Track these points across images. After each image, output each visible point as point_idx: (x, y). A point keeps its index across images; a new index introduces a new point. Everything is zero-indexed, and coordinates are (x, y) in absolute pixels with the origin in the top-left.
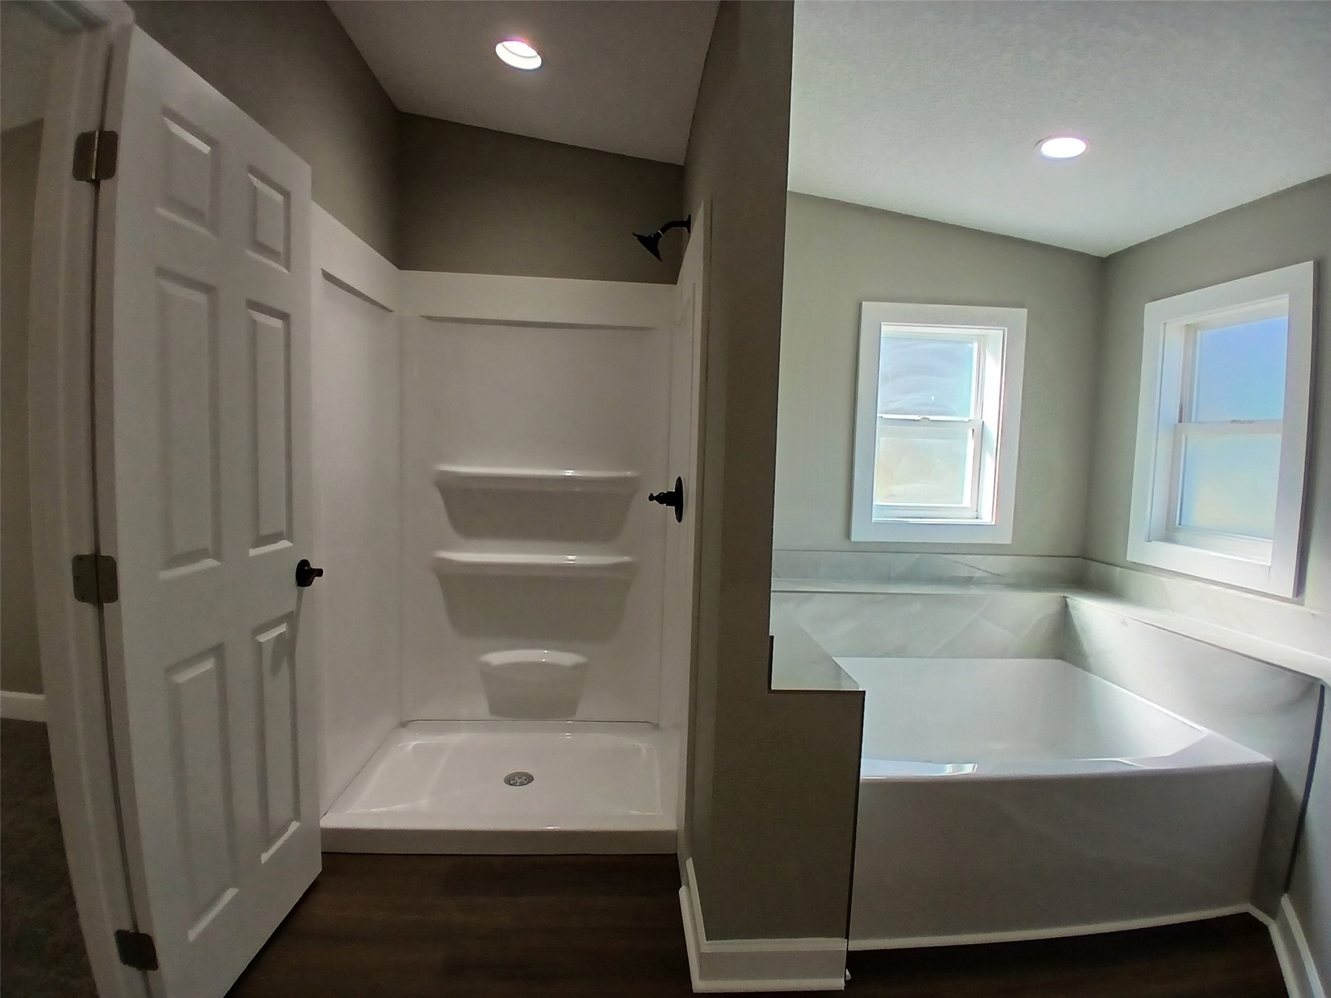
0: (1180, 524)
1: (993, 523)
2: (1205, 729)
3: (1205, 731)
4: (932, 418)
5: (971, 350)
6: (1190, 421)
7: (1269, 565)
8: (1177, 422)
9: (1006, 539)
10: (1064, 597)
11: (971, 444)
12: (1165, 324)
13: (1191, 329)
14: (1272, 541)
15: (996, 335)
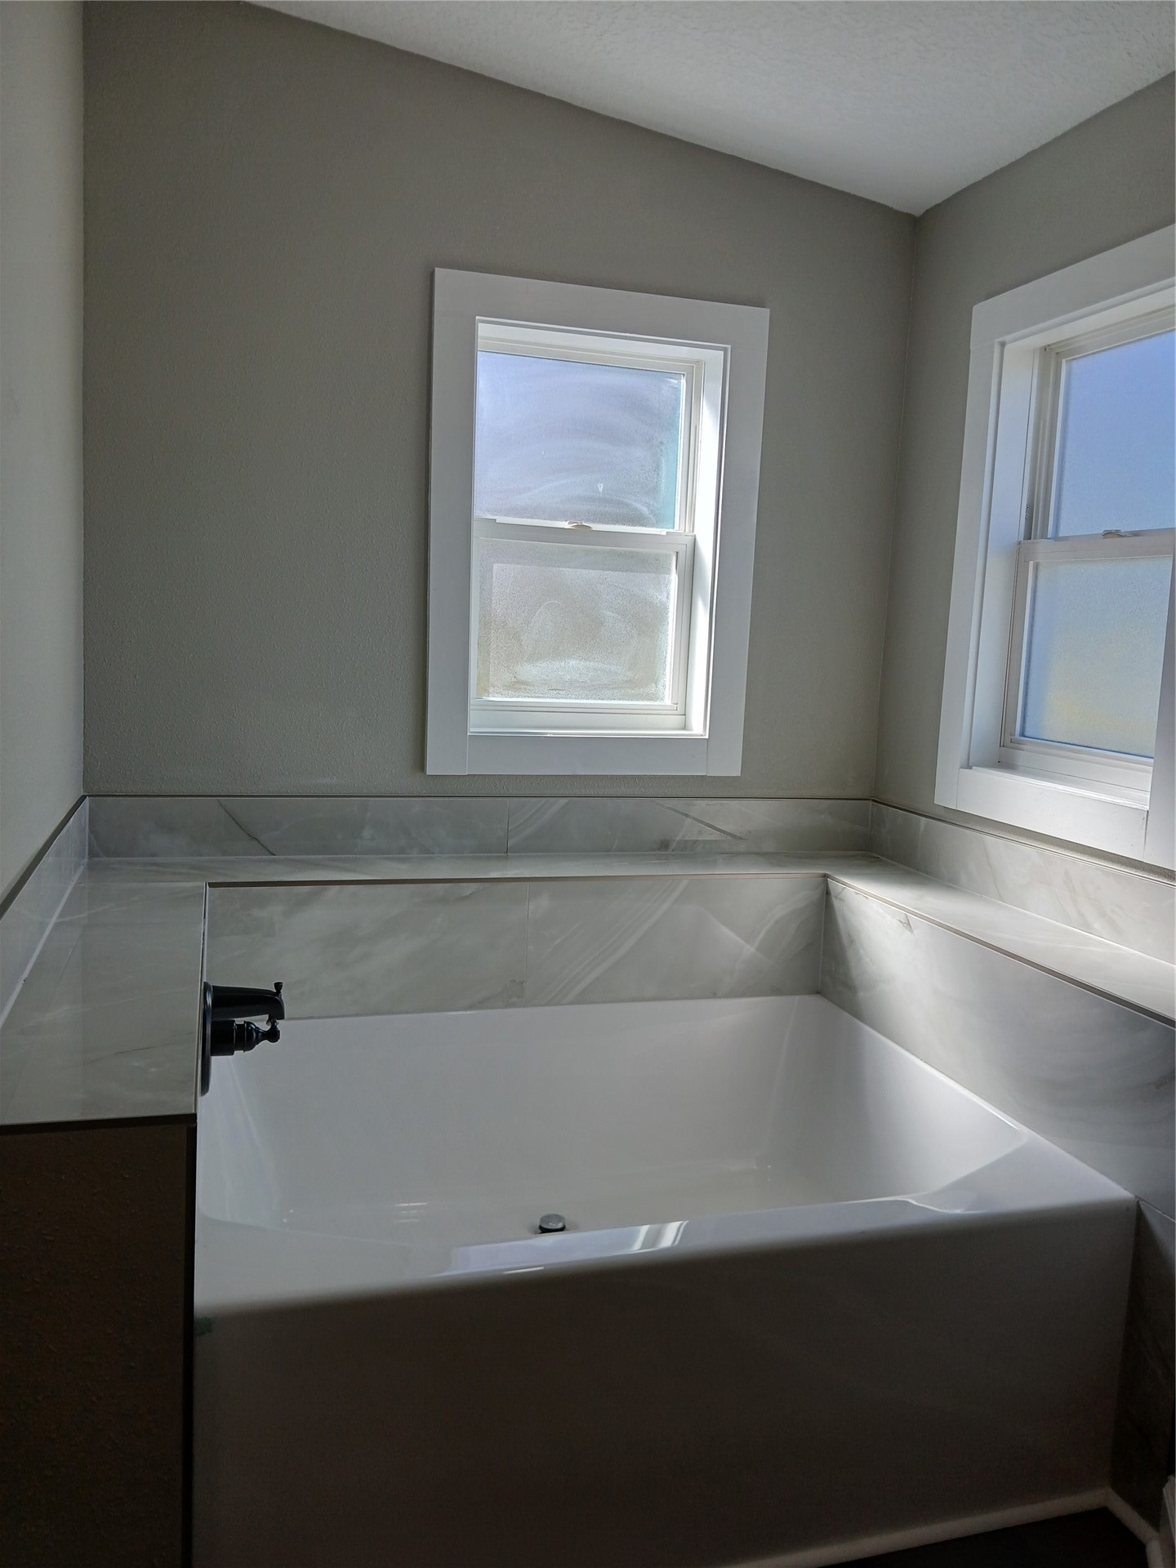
0: (1023, 734)
1: (707, 737)
2: (1025, 1130)
3: (1022, 1135)
4: (596, 527)
5: (677, 390)
6: (1044, 536)
7: (1147, 808)
8: (1021, 538)
9: (731, 766)
10: (825, 876)
11: (673, 579)
12: (1003, 345)
13: (1052, 357)
14: (1152, 761)
15: (713, 358)
